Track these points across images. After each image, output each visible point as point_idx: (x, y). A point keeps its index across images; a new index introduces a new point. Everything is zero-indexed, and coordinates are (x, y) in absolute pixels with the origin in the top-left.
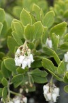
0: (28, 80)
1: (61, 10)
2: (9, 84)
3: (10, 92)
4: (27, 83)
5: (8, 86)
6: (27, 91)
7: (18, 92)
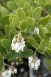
0: (18, 56)
1: (42, 3)
2: (4, 58)
3: (4, 64)
4: (17, 58)
5: (3, 60)
6: (17, 64)
7: (10, 64)
